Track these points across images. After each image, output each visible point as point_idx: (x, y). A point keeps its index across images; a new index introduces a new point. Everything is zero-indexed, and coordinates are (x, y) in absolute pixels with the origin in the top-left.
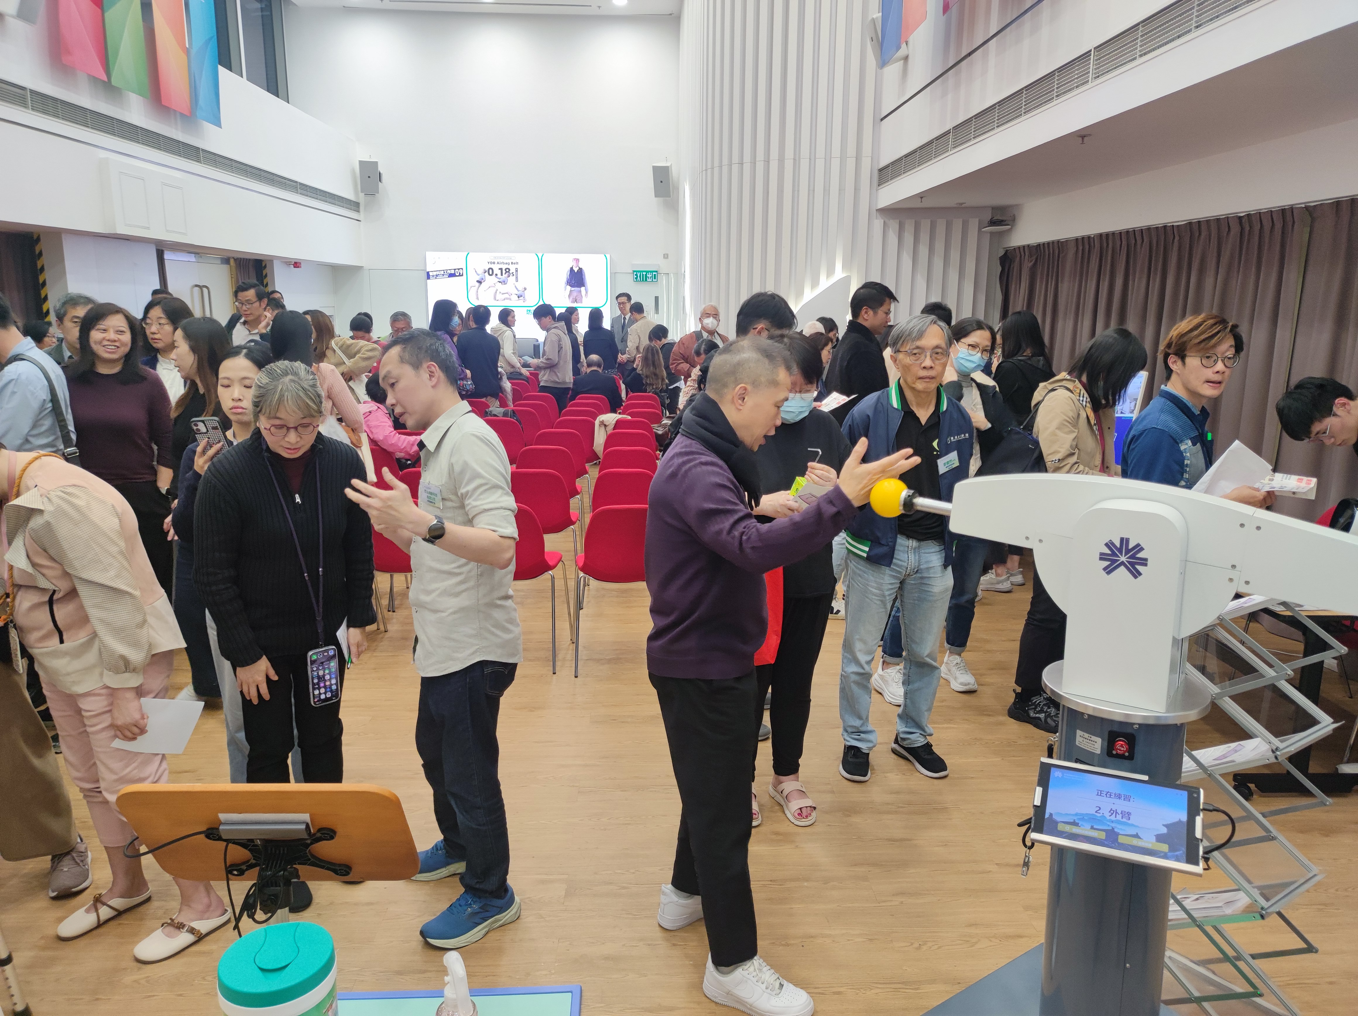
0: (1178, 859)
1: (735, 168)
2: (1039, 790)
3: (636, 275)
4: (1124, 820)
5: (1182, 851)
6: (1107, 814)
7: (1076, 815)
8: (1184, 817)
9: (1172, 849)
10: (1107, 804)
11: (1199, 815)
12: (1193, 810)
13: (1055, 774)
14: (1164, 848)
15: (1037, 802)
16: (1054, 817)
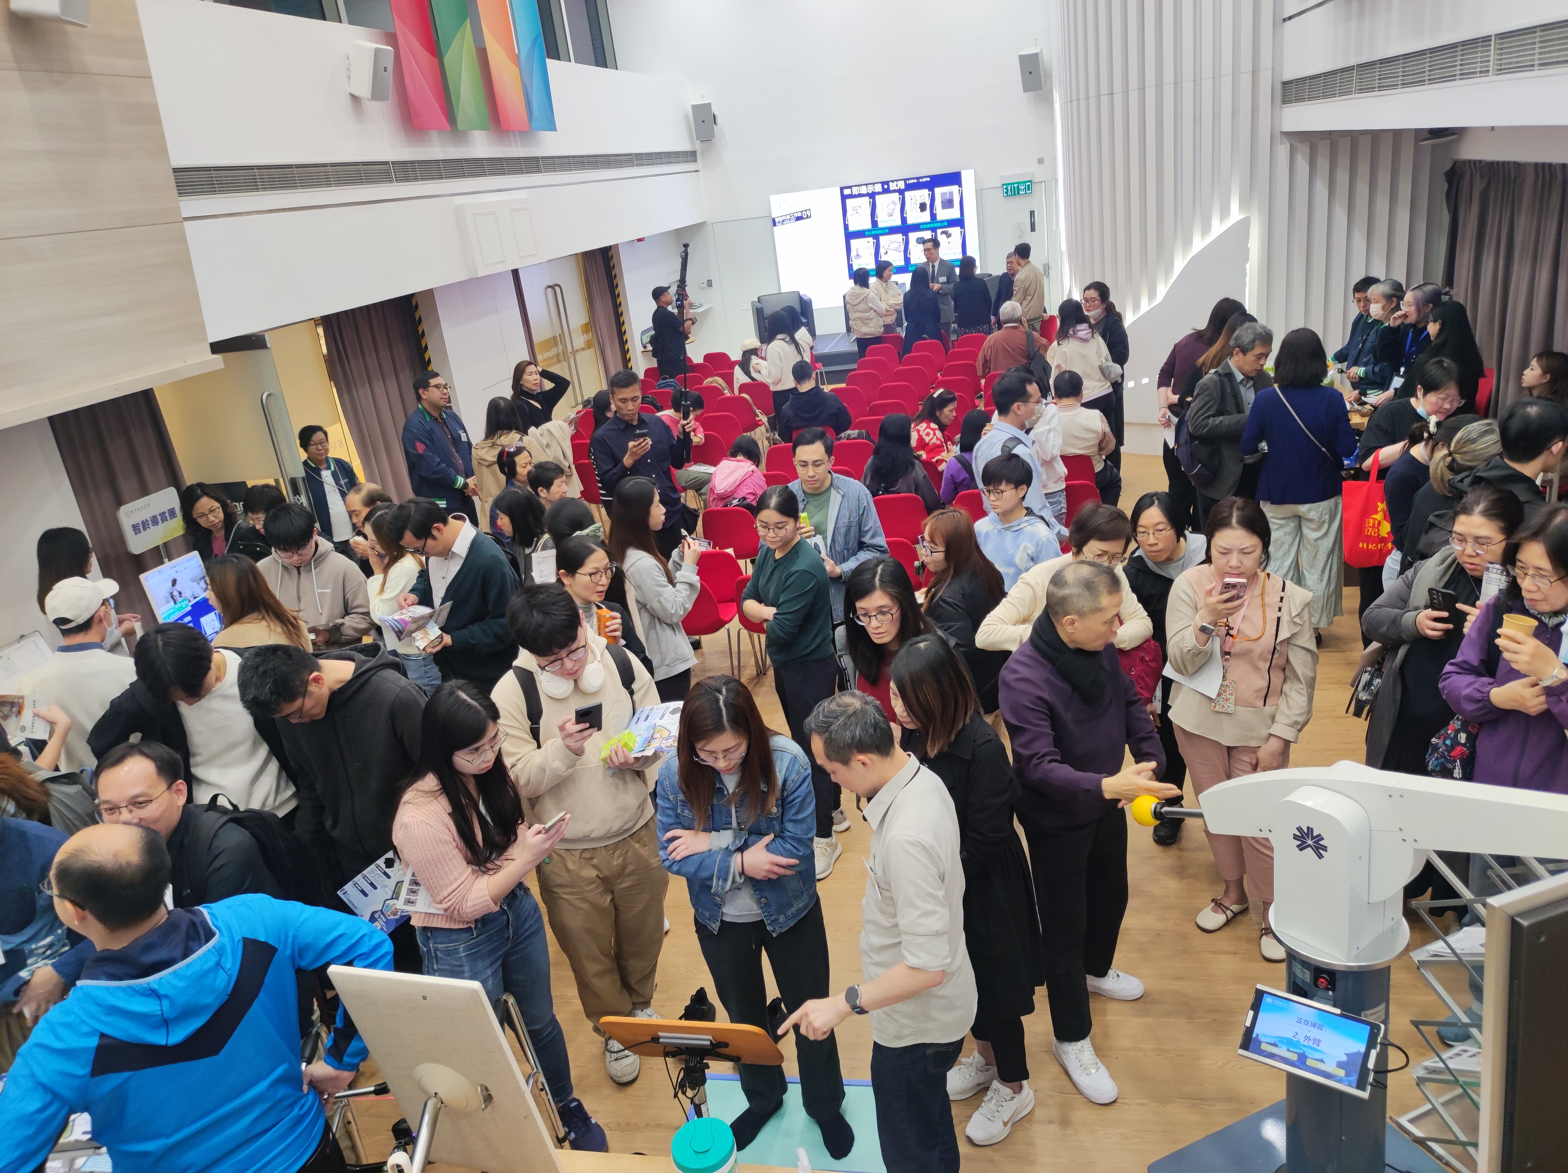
0: (1350, 1085)
1: (1104, 100)
2: (1251, 1013)
3: (1007, 188)
4: (1315, 1046)
5: (1354, 1078)
6: (1302, 1040)
7: (1278, 1037)
8: (1362, 1049)
9: (1348, 1074)
10: (1303, 1031)
11: (1375, 1048)
12: (1371, 1044)
13: (1267, 1000)
14: (1341, 1073)
15: (1248, 1024)
16: (1260, 1038)
